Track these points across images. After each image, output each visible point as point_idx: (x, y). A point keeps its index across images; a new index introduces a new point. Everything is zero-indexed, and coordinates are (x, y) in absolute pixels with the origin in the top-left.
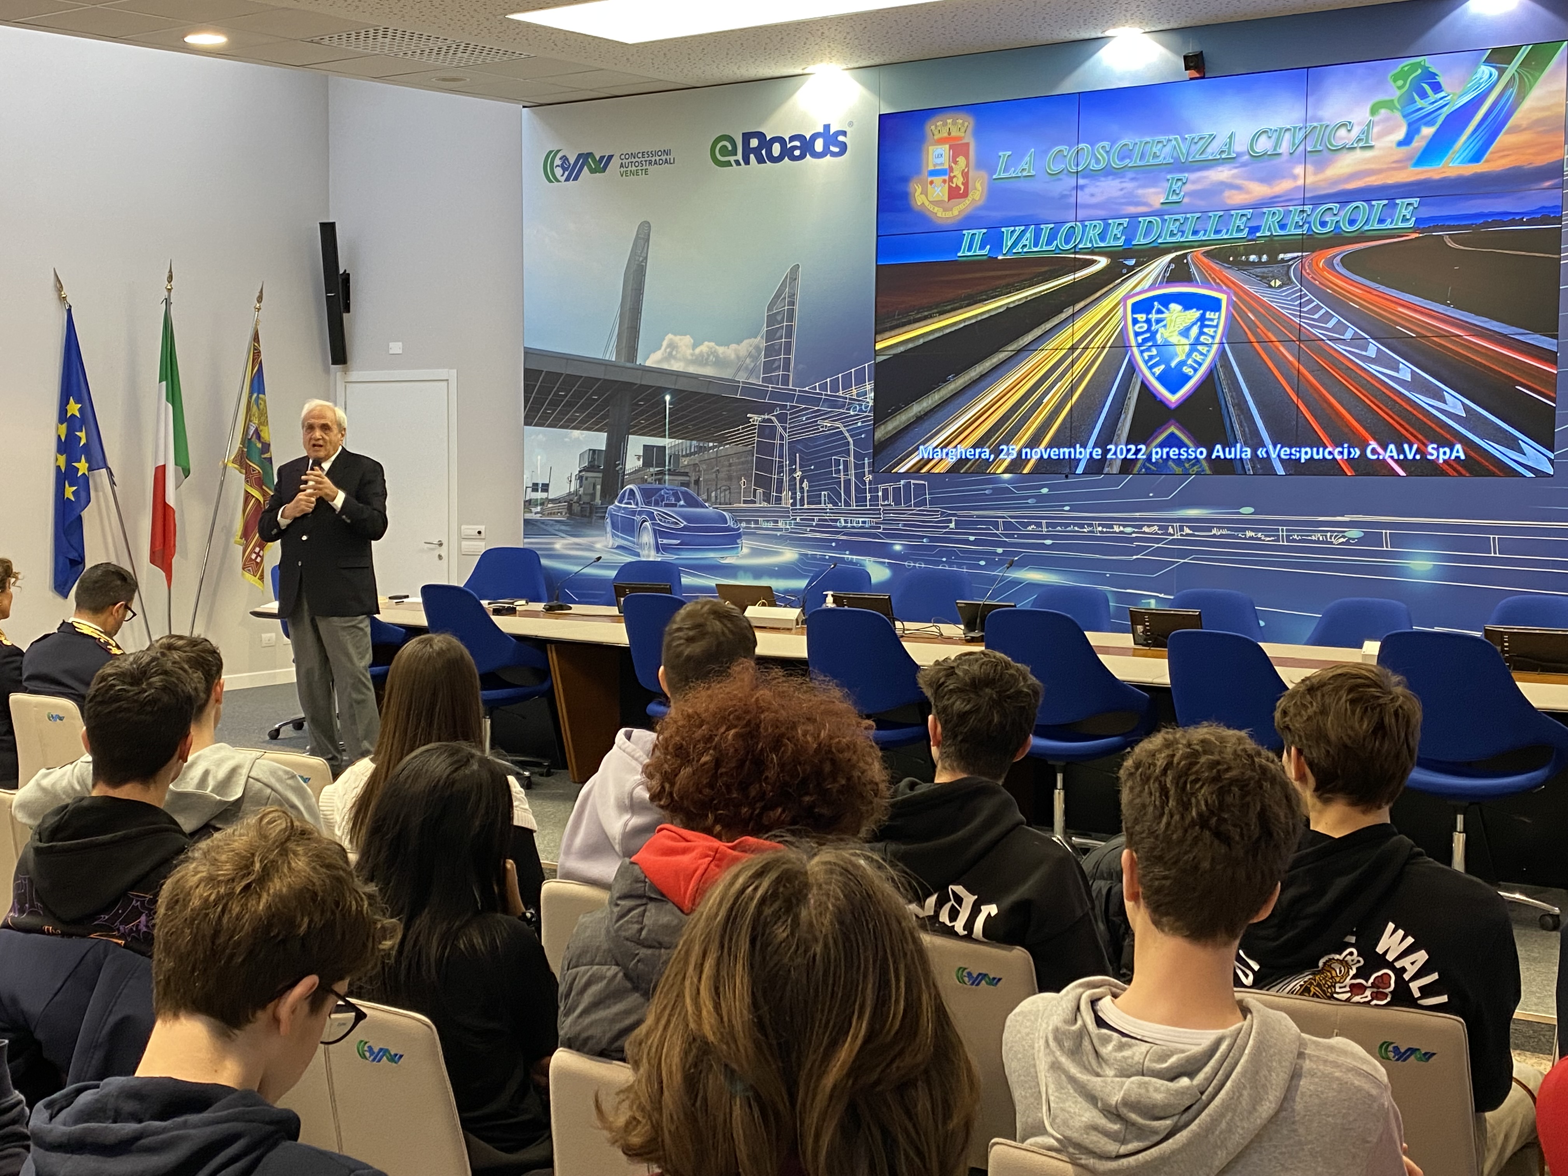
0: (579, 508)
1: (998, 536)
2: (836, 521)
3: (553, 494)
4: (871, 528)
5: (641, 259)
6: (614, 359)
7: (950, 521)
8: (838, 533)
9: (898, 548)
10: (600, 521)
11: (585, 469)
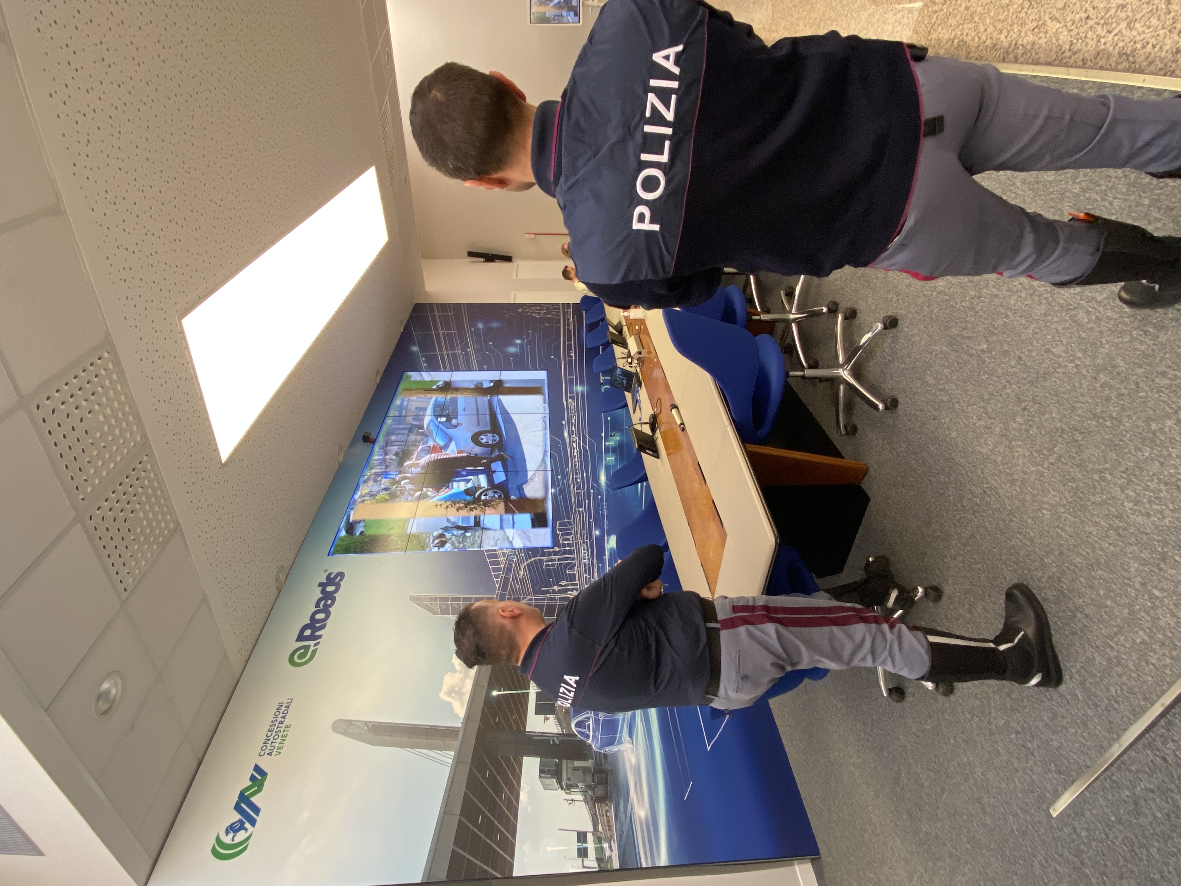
0: (599, 787)
1: (584, 493)
2: (585, 565)
3: (587, 826)
4: (587, 546)
5: (365, 728)
6: (453, 753)
7: (579, 511)
8: (593, 563)
9: (597, 533)
10: (609, 759)
11: (560, 782)
